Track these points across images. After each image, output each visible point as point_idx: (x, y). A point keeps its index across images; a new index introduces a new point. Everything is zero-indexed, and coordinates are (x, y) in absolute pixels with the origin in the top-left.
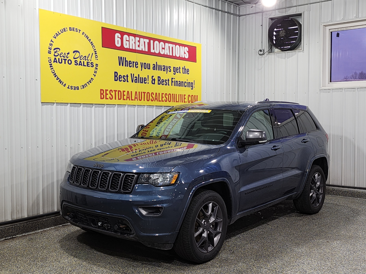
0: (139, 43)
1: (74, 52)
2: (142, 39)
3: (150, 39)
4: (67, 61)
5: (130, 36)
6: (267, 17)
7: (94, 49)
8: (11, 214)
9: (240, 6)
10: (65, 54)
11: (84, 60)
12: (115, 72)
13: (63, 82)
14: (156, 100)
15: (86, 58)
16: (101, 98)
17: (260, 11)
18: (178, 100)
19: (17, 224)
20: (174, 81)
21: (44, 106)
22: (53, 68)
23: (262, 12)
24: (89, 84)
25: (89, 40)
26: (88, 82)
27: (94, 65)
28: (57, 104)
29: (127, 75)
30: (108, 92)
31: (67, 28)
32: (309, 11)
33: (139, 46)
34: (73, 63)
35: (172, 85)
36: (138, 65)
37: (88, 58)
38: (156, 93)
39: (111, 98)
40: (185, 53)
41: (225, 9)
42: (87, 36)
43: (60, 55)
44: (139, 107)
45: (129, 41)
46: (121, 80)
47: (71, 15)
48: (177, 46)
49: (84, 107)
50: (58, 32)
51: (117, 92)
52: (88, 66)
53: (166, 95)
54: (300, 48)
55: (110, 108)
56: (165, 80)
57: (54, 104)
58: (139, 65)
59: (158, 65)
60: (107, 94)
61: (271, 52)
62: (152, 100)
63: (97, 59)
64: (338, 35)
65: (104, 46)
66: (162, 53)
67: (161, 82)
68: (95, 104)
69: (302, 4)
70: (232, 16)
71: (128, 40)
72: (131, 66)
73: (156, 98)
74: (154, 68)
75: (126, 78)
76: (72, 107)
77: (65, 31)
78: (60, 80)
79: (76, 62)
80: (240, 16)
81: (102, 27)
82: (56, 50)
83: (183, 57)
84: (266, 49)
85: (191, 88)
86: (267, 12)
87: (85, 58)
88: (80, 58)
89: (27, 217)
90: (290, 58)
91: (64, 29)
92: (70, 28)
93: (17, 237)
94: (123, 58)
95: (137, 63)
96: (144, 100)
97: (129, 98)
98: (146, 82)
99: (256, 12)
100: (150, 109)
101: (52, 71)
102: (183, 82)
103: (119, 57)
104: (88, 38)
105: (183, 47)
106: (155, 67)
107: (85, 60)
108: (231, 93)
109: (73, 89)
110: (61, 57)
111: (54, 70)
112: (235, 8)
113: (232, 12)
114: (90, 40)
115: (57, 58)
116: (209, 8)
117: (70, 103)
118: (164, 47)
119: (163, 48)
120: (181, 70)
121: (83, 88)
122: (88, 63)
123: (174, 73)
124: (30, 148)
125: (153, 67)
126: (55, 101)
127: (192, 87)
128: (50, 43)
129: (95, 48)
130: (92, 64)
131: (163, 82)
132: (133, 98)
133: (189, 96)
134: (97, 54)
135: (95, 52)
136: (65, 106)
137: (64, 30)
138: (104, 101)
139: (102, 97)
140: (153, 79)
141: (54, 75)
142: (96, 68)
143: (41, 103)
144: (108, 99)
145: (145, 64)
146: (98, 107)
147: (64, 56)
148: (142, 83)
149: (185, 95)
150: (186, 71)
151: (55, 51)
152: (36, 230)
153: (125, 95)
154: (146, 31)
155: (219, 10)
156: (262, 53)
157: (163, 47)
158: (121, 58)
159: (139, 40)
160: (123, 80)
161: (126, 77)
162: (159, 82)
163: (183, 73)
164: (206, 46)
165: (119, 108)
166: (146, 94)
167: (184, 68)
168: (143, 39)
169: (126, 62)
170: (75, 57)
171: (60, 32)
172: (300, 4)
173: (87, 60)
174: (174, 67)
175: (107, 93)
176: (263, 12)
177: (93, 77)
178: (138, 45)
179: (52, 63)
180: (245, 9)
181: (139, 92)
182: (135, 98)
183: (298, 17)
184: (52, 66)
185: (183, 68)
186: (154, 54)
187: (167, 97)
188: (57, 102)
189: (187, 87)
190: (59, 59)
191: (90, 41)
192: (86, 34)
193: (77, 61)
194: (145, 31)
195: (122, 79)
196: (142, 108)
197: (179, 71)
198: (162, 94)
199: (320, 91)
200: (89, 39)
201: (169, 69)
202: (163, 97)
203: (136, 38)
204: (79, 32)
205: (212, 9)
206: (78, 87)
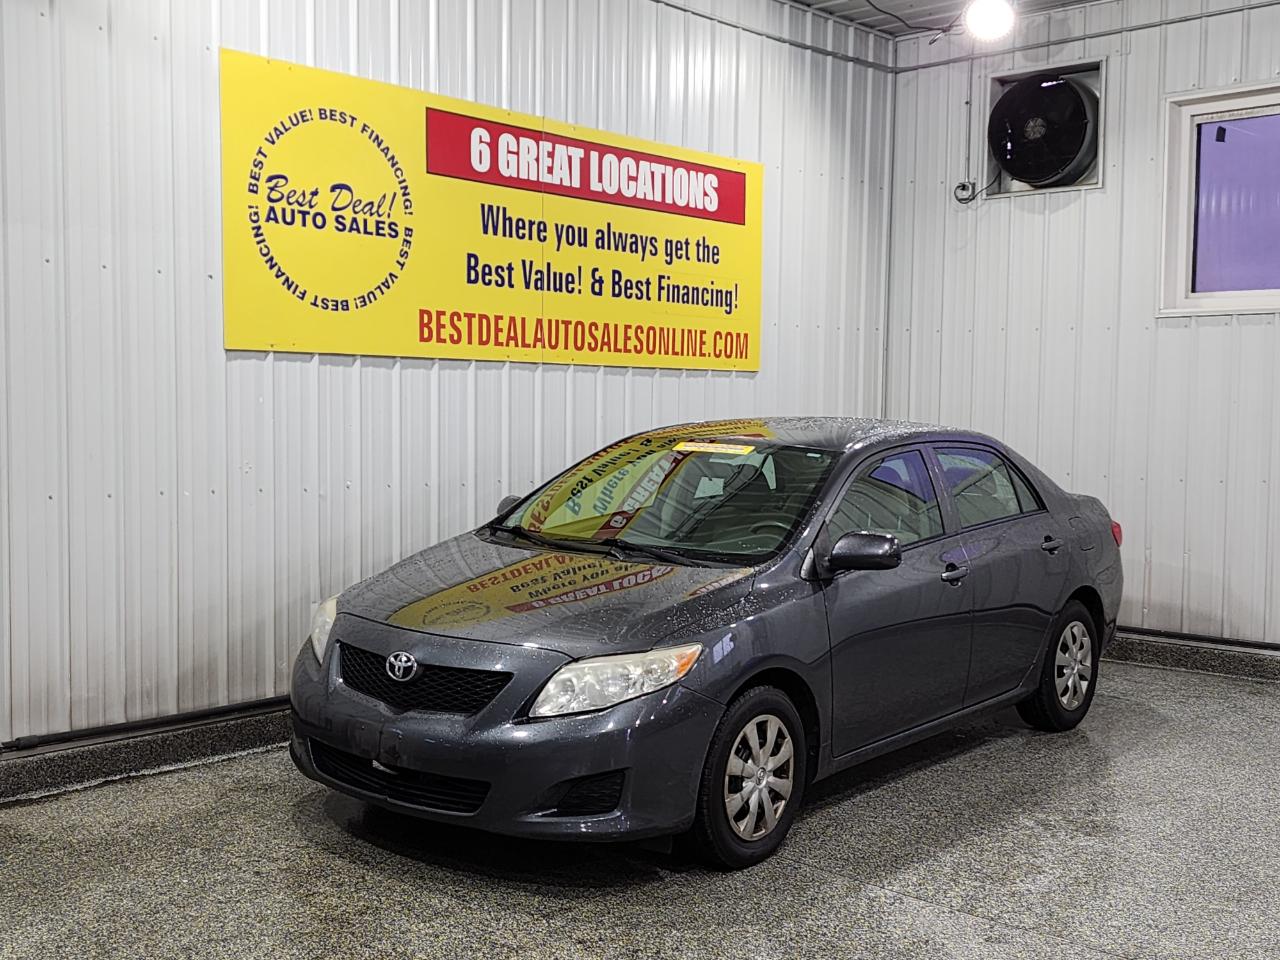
0: (550, 159)
1: (333, 189)
2: (560, 149)
3: (588, 146)
4: (309, 218)
5: (521, 139)
6: (986, 77)
7: (401, 179)
8: (126, 704)
9: (897, 39)
10: (304, 194)
11: (367, 216)
12: (470, 256)
13: (297, 287)
14: (606, 348)
15: (374, 210)
16: (422, 339)
17: (964, 54)
18: (678, 349)
19: (142, 736)
20: (668, 286)
21: (234, 362)
22: (263, 241)
23: (971, 58)
24: (383, 293)
25: (383, 150)
26: (379, 287)
27: (401, 230)
28: (277, 355)
29: (510, 265)
30: (445, 320)
31: (310, 111)
32: (1124, 57)
33: (550, 170)
34: (331, 223)
35: (659, 299)
36: (545, 230)
37: (379, 206)
38: (606, 326)
39: (456, 337)
40: (705, 194)
41: (846, 50)
42: (377, 137)
43: (288, 197)
44: (548, 371)
45: (517, 153)
46: (490, 281)
47: (324, 68)
48: (681, 171)
49: (367, 366)
50: (282, 123)
51: (475, 321)
52: (378, 234)
53: (639, 331)
54: (1093, 177)
55: (452, 372)
56: (638, 282)
57: (266, 357)
58: (551, 234)
59: (614, 234)
60: (444, 326)
61: (999, 193)
62: (593, 346)
63: (411, 213)
64: (1221, 135)
65: (433, 168)
66: (628, 193)
67: (622, 287)
68: (402, 358)
69: (1103, 30)
70: (870, 70)
71: (515, 150)
72: (524, 235)
73: (606, 340)
74: (600, 242)
75: (505, 274)
76: (325, 365)
77: (304, 121)
78: (287, 280)
79: (340, 220)
80: (896, 73)
81: (427, 109)
82: (275, 181)
83: (700, 207)
84: (982, 183)
85: (725, 308)
86: (988, 59)
87: (371, 209)
88: (354, 207)
89: (175, 712)
90: (1061, 212)
91: (301, 113)
92: (320, 110)
93: (143, 775)
94: (498, 208)
95: (542, 227)
96: (566, 347)
97: (515, 338)
98: (573, 289)
99: (952, 58)
100: (584, 374)
101: (261, 249)
102: (697, 289)
103: (483, 206)
104: (379, 145)
105: (701, 175)
106: (602, 238)
107: (371, 214)
108: (862, 327)
109: (330, 307)
110: (290, 204)
111: (266, 247)
112: (881, 44)
113: (871, 60)
114: (388, 149)
115: (278, 207)
116: (791, 44)
117: (320, 354)
118: (635, 175)
119: (631, 178)
120: (692, 249)
121: (362, 306)
122: (381, 225)
123: (668, 258)
124: (187, 494)
125: (598, 240)
126: (272, 346)
127: (727, 305)
128: (255, 160)
129: (402, 174)
130: (393, 226)
131: (631, 288)
132: (530, 340)
133: (718, 337)
134: (408, 194)
135: (402, 188)
136: (304, 364)
137: (303, 117)
138: (432, 349)
139: (426, 335)
140: (597, 278)
141: (269, 264)
142: (405, 240)
143: (223, 352)
144: (444, 341)
145: (570, 230)
146: (414, 367)
147: (301, 200)
148: (561, 290)
149: (703, 332)
150: (710, 254)
151: (271, 184)
152: (204, 755)
153: (501, 330)
154: (576, 122)
155: (828, 54)
156: (965, 194)
157: (631, 174)
158: (491, 207)
159: (551, 150)
160: (497, 282)
161: (506, 272)
162: (617, 287)
163: (699, 260)
164: (780, 170)
165: (483, 371)
166: (571, 328)
167: (701, 242)
168: (565, 147)
169: (507, 222)
170: (336, 206)
171: (288, 124)
172: (1095, 31)
173: (375, 216)
174: (667, 241)
175: (442, 322)
176: (973, 59)
177: (396, 269)
178: (549, 168)
179: (262, 222)
180: (915, 49)
181: (550, 321)
182: (536, 340)
183: (1089, 76)
184: (260, 232)
185: (698, 245)
186: (602, 197)
187: (643, 337)
188: (275, 349)
189: (712, 304)
190: (284, 210)
191: (386, 154)
192: (373, 132)
193: (343, 218)
194: (571, 120)
195: (494, 277)
196: (560, 373)
197: (684, 252)
198: (628, 327)
199: (1157, 323)
200: (382, 147)
201: (649, 247)
202: (629, 338)
203: (541, 143)
204: (352, 125)
205: (800, 49)
206: (347, 301)
